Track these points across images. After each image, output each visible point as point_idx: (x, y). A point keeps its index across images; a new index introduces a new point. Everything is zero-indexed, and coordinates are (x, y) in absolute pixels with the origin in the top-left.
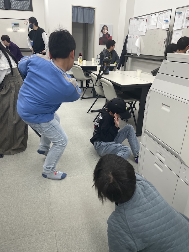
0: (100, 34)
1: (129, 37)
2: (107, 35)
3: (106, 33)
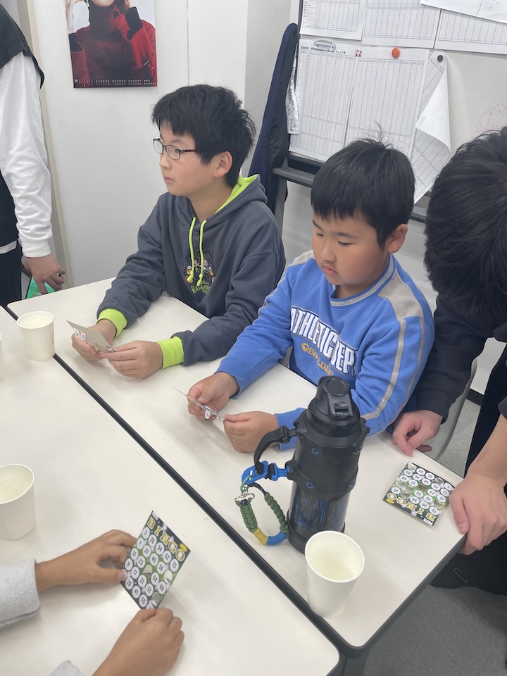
0: (68, 6)
1: (302, 42)
2: (116, 14)
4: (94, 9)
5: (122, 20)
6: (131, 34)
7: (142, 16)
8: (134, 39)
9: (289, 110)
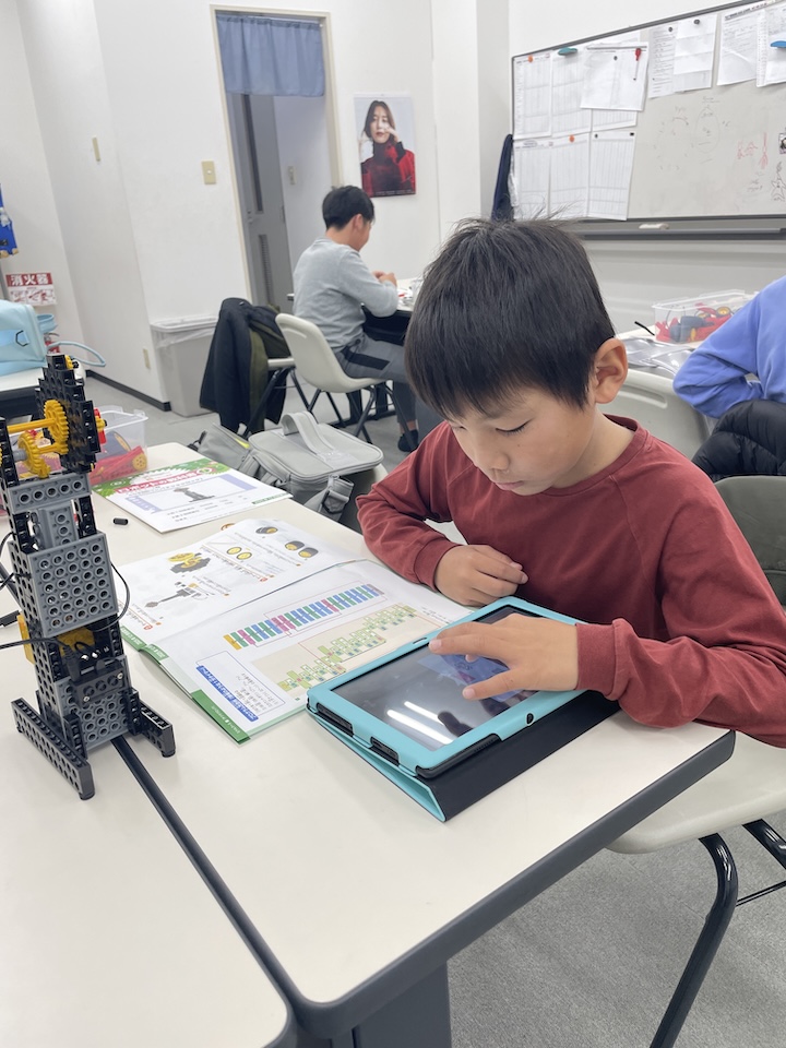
2: (390, 148)
3: (388, 135)
4: (376, 145)
5: (393, 150)
6: (398, 160)
7: (406, 147)
8: (400, 163)
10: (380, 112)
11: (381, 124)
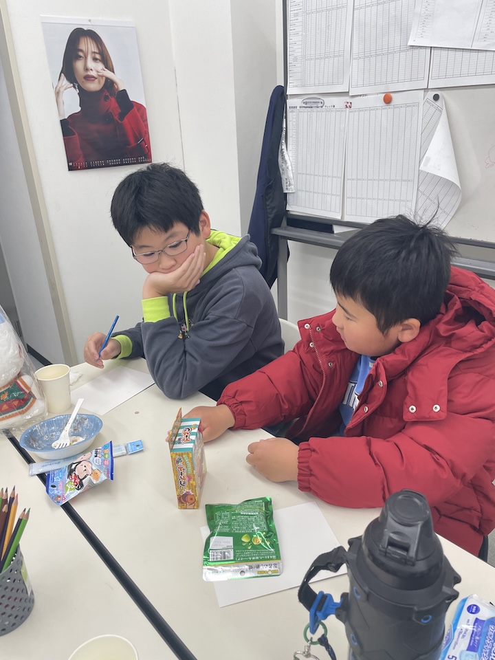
0: (58, 94)
3: (103, 82)
4: (84, 95)
7: (133, 97)
8: (126, 120)
9: (283, 170)
10: (87, 46)
11: (91, 64)
